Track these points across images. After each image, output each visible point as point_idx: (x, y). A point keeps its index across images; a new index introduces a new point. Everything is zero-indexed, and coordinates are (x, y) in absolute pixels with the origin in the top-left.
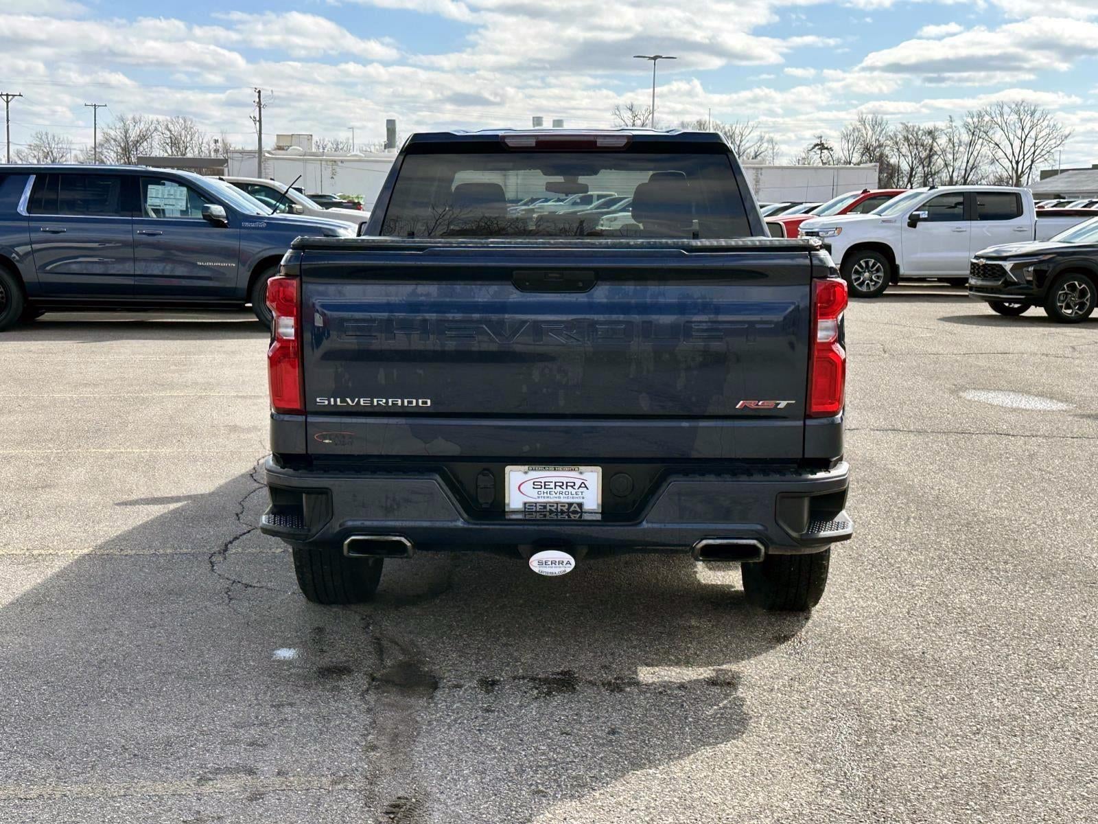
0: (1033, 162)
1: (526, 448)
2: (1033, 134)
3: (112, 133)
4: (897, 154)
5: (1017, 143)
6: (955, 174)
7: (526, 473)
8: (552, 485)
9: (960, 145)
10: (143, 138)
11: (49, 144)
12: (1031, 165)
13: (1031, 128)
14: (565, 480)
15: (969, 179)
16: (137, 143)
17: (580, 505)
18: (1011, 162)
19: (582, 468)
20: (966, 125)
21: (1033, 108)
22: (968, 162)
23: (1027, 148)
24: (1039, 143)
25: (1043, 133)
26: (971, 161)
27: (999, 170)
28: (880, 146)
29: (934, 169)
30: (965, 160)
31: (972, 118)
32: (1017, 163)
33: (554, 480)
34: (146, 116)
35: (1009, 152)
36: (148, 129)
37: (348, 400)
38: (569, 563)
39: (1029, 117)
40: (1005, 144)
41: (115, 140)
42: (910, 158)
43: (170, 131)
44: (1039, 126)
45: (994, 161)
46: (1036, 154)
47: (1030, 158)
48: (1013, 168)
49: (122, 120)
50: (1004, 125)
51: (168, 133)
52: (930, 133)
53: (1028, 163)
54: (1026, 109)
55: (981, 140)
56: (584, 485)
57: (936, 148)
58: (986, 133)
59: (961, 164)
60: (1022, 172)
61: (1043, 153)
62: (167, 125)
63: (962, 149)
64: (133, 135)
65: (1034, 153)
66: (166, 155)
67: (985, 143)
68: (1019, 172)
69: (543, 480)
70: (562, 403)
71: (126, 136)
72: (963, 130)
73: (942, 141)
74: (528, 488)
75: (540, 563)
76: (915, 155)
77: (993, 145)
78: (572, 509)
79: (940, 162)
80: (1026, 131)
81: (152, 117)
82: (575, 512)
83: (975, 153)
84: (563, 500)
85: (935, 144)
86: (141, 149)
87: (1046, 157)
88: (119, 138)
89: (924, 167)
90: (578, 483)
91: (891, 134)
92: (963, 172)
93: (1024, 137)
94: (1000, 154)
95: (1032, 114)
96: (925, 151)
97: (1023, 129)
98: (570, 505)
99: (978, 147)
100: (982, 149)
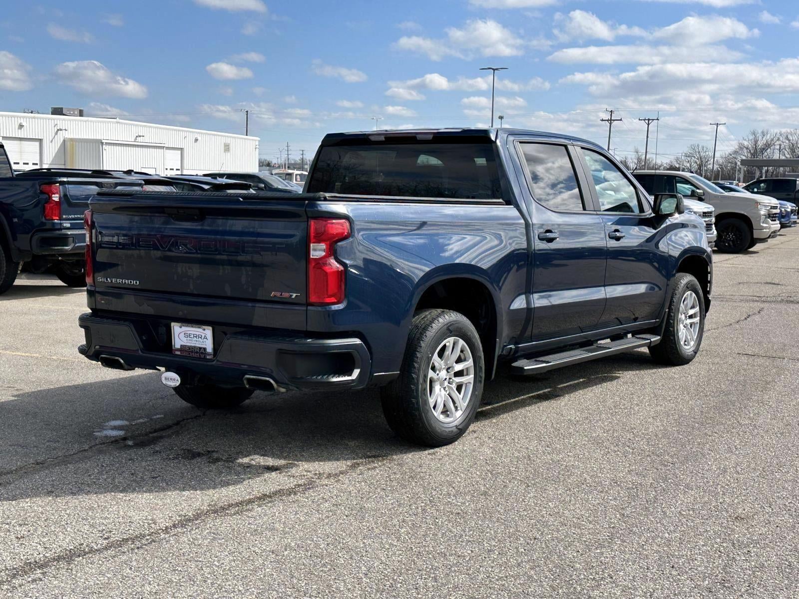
1: (180, 313)
3: (746, 143)
7: (181, 327)
8: (192, 336)
10: (768, 146)
11: (699, 152)
14: (198, 333)
16: (763, 150)
17: (205, 349)
19: (204, 327)
33: (193, 333)
34: (772, 130)
36: (772, 140)
37: (109, 279)
38: (178, 380)
41: (747, 148)
43: (789, 140)
49: (754, 133)
51: (787, 142)
56: (205, 338)
62: (787, 136)
64: (760, 144)
66: (783, 158)
69: (188, 332)
70: (192, 287)
71: (756, 145)
74: (182, 336)
75: (166, 378)
78: (201, 351)
81: (777, 130)
82: (202, 353)
84: (197, 345)
86: (766, 154)
88: (750, 146)
90: (203, 336)
98: (200, 348)
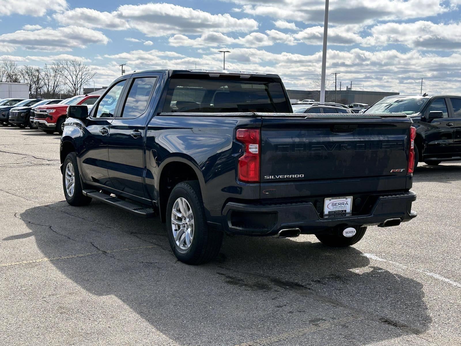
0: (81, 85)
2: (80, 73)
4: (23, 79)
5: (74, 77)
6: (50, 88)
7: (330, 200)
8: (338, 204)
9: (50, 76)
12: (81, 86)
13: (79, 71)
14: (341, 202)
15: (56, 91)
17: (345, 211)
18: (72, 84)
19: (347, 197)
20: (53, 68)
21: (79, 63)
22: (54, 83)
23: (78, 79)
24: (83, 77)
25: (84, 73)
26: (56, 83)
27: (68, 88)
28: (16, 75)
29: (40, 86)
30: (53, 83)
31: (55, 65)
32: (75, 85)
33: (338, 202)
35: (71, 80)
37: (276, 176)
38: (354, 232)
39: (78, 67)
40: (69, 77)
42: (29, 80)
44: (82, 71)
45: (65, 84)
46: (82, 82)
47: (80, 83)
48: (73, 87)
50: (68, 69)
52: (38, 71)
53: (79, 85)
54: (77, 63)
55: (59, 75)
56: (347, 204)
57: (40, 77)
58: (61, 72)
59: (51, 84)
60: (77, 89)
61: (85, 81)
63: (51, 78)
65: (81, 81)
67: (61, 76)
68: (76, 88)
69: (335, 203)
72: (51, 70)
73: (43, 74)
74: (330, 206)
75: (346, 233)
76: (31, 79)
77: (64, 77)
78: (343, 212)
79: (43, 83)
80: (78, 72)
82: (344, 214)
83: (57, 80)
84: (340, 210)
85: (40, 75)
87: (86, 83)
89: (36, 85)
90: (345, 202)
91: (20, 70)
92: (53, 88)
93: (77, 74)
94: (68, 81)
95: (80, 65)
96: (36, 78)
97: (76, 71)
98: (342, 211)
99: (58, 78)
100: (60, 79)
